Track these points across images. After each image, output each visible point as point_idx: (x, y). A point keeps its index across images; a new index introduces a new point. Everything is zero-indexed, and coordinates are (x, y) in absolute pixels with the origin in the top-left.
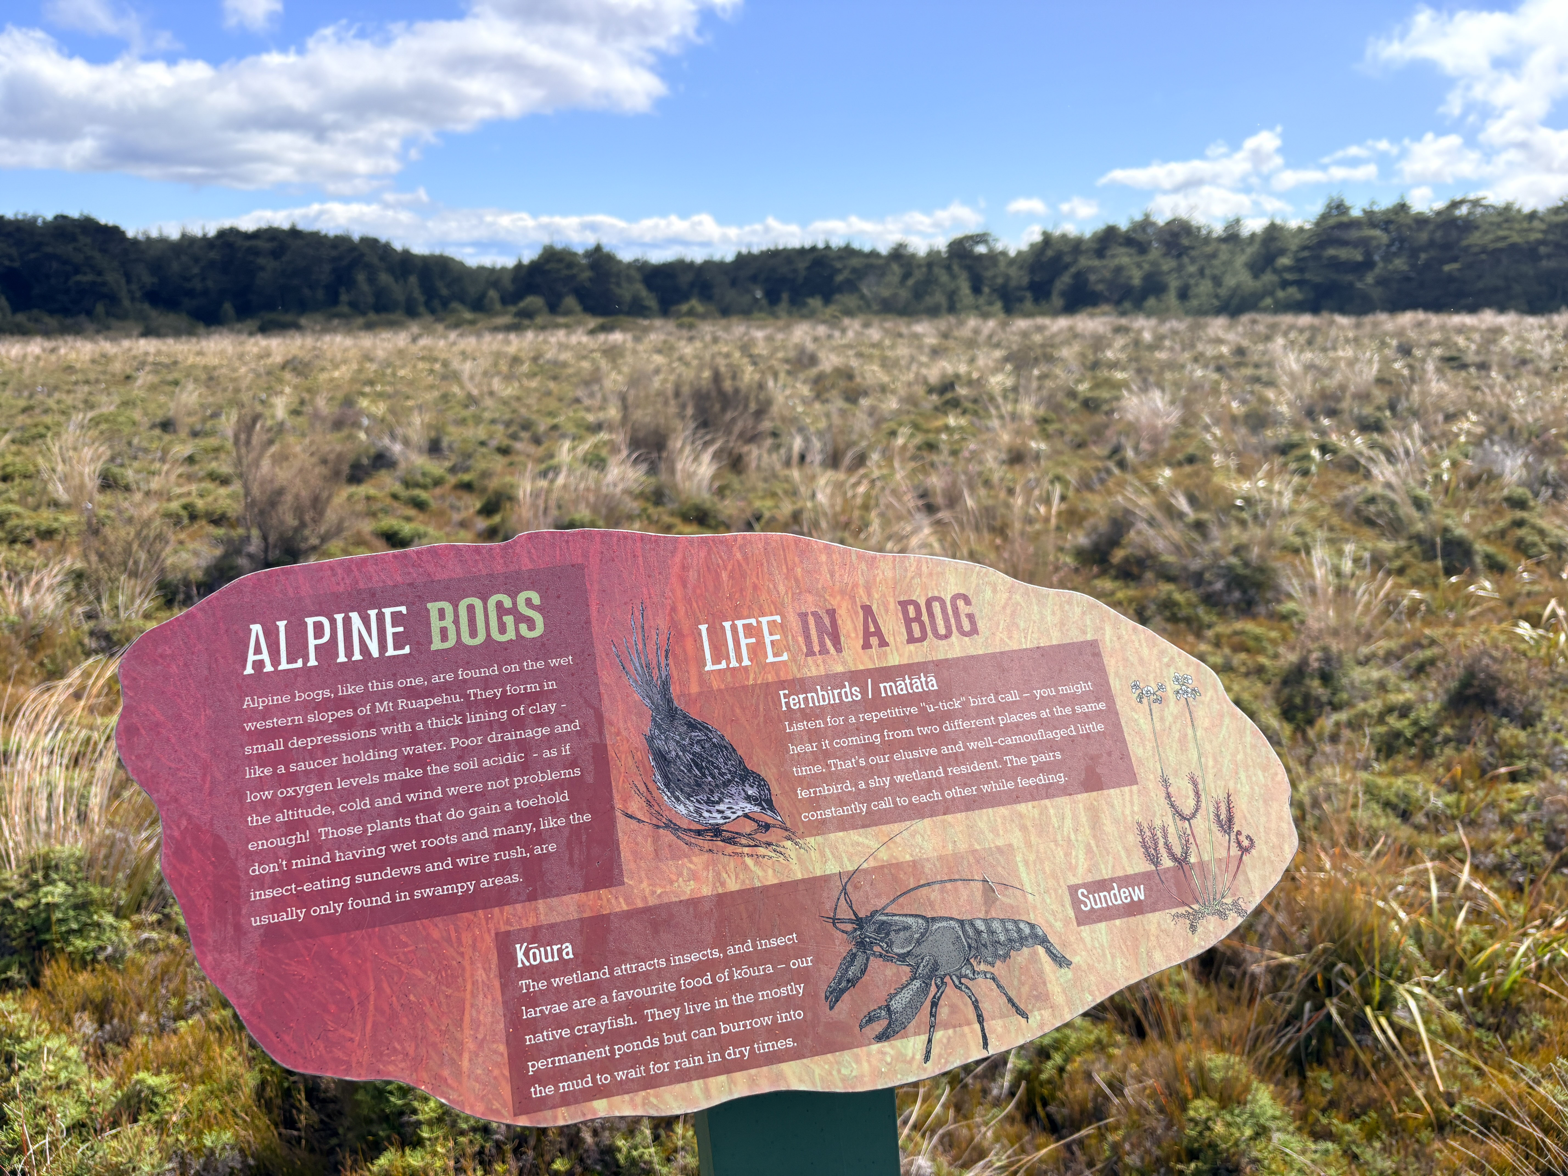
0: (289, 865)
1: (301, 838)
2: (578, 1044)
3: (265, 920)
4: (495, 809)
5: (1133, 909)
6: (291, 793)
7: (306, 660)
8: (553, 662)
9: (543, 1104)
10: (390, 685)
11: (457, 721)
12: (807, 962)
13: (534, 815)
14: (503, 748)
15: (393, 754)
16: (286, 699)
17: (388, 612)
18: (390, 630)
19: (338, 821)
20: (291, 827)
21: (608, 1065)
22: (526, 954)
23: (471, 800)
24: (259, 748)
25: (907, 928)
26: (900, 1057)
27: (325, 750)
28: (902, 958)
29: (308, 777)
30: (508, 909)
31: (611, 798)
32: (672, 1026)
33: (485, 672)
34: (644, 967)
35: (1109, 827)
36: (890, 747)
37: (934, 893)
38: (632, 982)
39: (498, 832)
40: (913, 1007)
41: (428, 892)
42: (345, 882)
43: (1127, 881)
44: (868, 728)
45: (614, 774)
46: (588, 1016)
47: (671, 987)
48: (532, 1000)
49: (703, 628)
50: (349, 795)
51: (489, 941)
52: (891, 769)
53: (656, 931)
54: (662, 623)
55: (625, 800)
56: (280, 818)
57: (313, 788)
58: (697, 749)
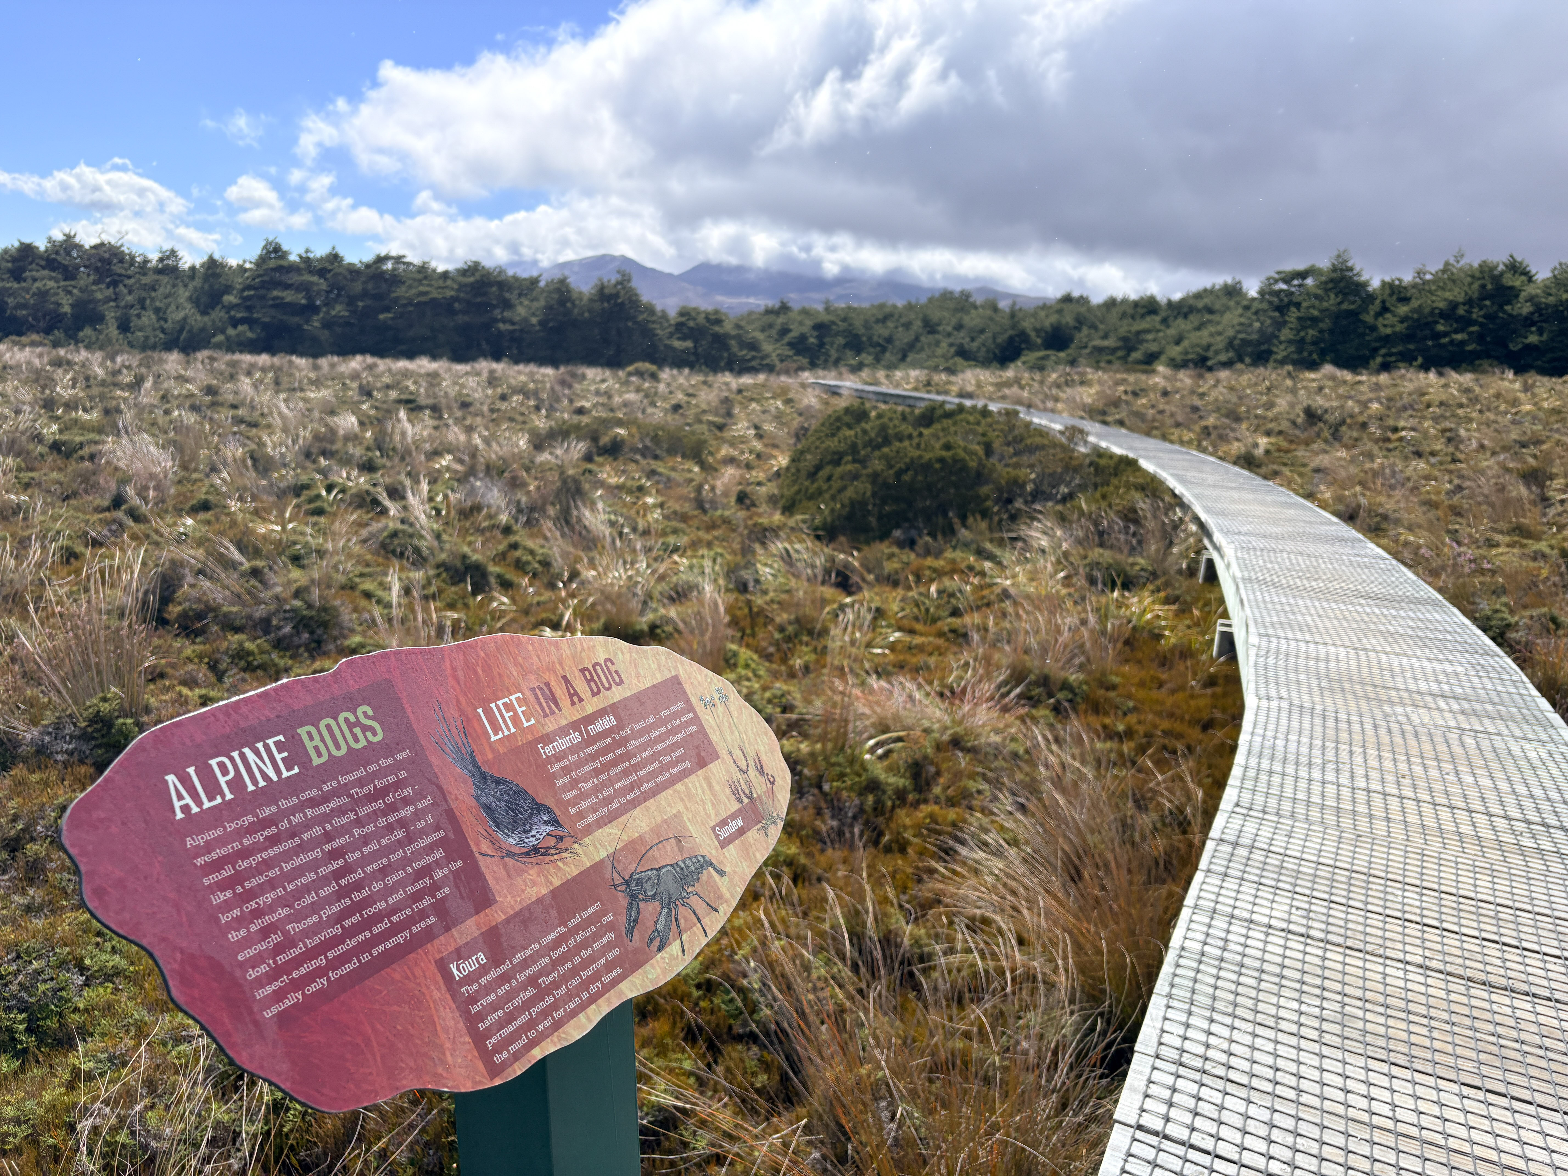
0: (275, 962)
1: (276, 938)
2: (510, 1018)
3: (275, 1009)
4: (401, 874)
5: (741, 832)
6: (254, 906)
7: (223, 796)
8: (399, 757)
9: (504, 1066)
10: (295, 800)
11: (353, 817)
12: (610, 917)
13: (426, 872)
14: (390, 828)
15: (317, 853)
16: (219, 832)
17: (270, 742)
18: (278, 757)
19: (298, 917)
20: (265, 932)
21: (531, 1024)
22: (458, 970)
23: (384, 872)
24: (215, 877)
25: (650, 878)
26: (672, 958)
27: (267, 864)
28: (653, 897)
29: (261, 890)
30: (436, 942)
31: (469, 845)
32: (556, 985)
33: (357, 774)
34: (528, 952)
35: (717, 787)
36: (606, 767)
37: (655, 853)
38: (525, 964)
39: (410, 890)
40: (668, 925)
41: (381, 948)
42: (321, 961)
43: (733, 816)
44: (593, 757)
45: (464, 827)
46: (510, 996)
47: (547, 960)
48: (473, 1000)
49: (480, 710)
50: (299, 893)
51: (433, 968)
52: (611, 782)
53: (526, 927)
54: (453, 712)
55: (478, 845)
56: (253, 928)
57: (269, 897)
58: (506, 797)
